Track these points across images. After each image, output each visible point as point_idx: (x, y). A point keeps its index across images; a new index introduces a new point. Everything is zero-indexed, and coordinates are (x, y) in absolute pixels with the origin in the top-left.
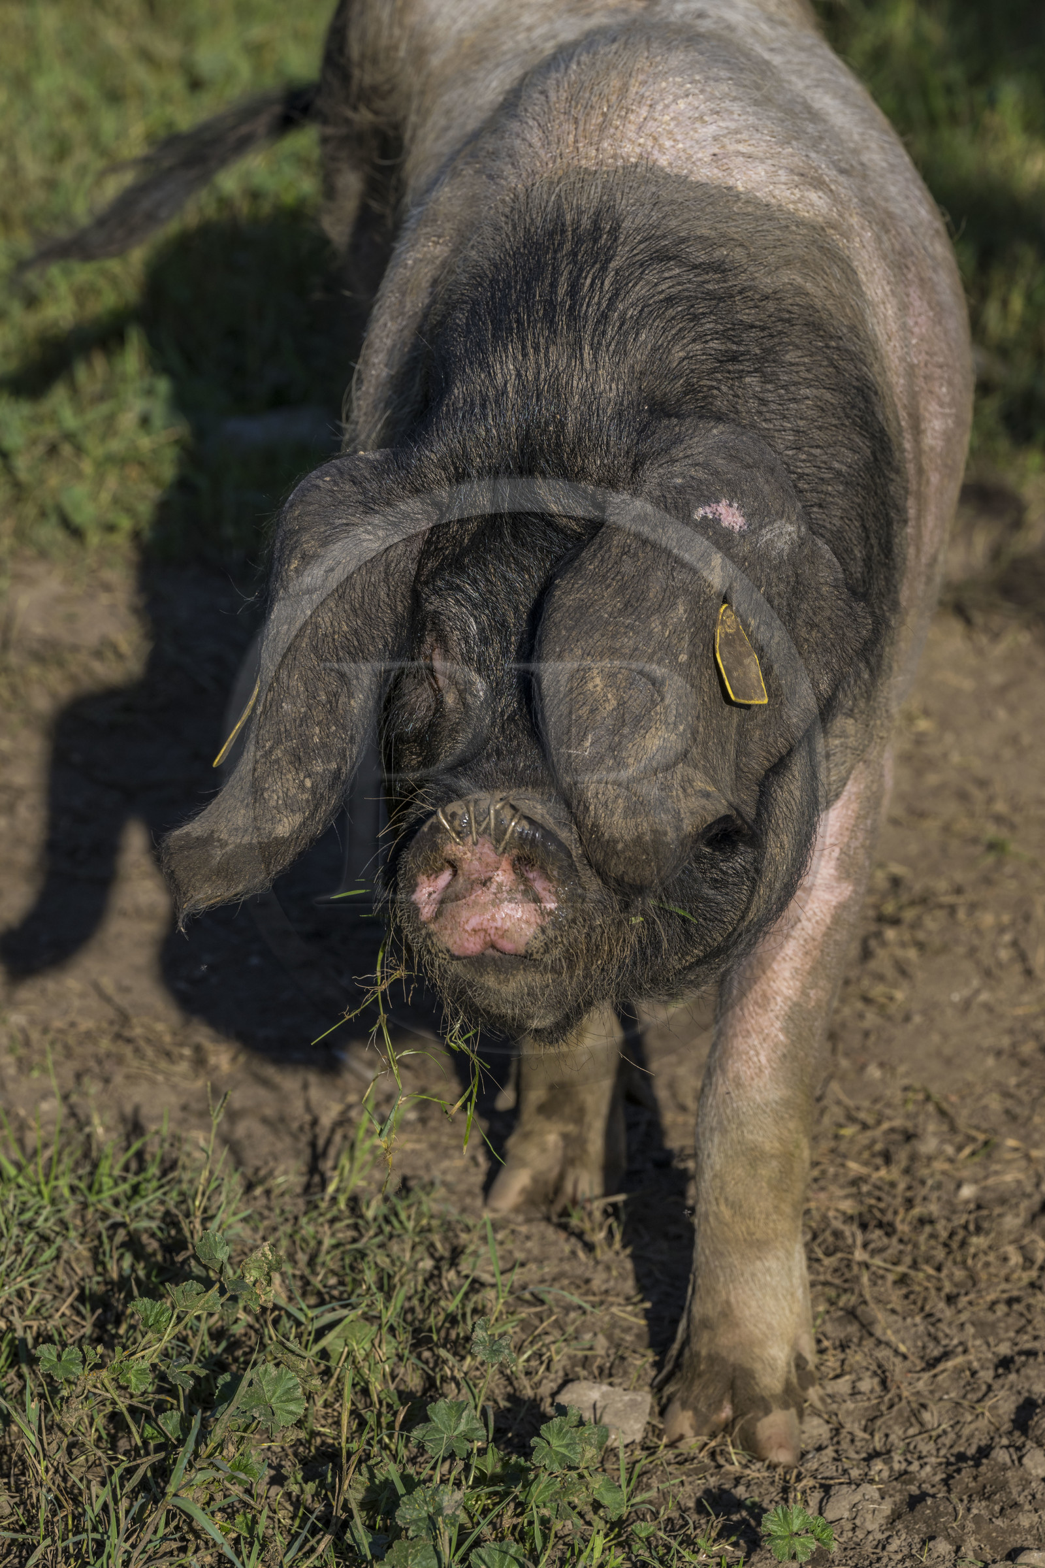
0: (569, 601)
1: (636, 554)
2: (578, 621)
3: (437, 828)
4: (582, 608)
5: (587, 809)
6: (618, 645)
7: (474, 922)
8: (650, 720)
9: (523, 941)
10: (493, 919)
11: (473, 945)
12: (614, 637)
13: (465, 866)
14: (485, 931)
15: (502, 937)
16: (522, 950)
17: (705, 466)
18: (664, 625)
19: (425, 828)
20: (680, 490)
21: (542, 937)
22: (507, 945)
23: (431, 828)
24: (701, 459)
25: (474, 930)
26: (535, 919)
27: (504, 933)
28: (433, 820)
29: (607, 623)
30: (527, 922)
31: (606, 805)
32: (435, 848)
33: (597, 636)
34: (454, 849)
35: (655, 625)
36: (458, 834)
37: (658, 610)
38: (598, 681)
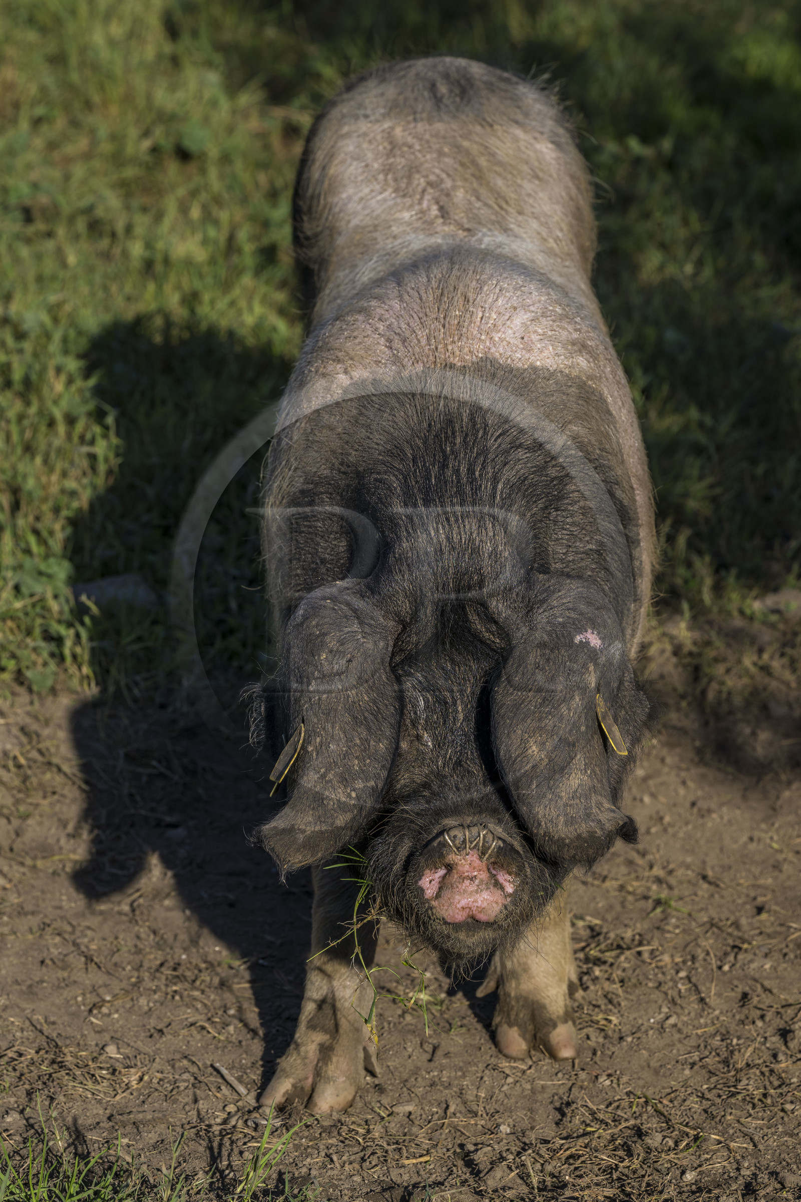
0: (508, 701)
1: (543, 668)
2: (515, 714)
3: (444, 844)
4: (517, 706)
5: (539, 824)
6: (543, 725)
7: (463, 903)
8: (571, 769)
9: (493, 914)
10: (476, 901)
11: (460, 917)
12: (540, 720)
13: (459, 868)
14: (470, 908)
15: (480, 912)
16: (492, 919)
17: (574, 609)
18: (569, 709)
19: (435, 844)
20: (563, 625)
21: (504, 912)
22: (483, 917)
23: (439, 843)
24: (571, 605)
25: (463, 908)
26: (501, 900)
27: (482, 910)
28: (440, 839)
29: (534, 713)
30: (497, 903)
31: (551, 821)
32: (442, 856)
33: (529, 721)
34: (452, 858)
35: (564, 709)
36: (458, 848)
37: (564, 701)
38: (534, 748)
